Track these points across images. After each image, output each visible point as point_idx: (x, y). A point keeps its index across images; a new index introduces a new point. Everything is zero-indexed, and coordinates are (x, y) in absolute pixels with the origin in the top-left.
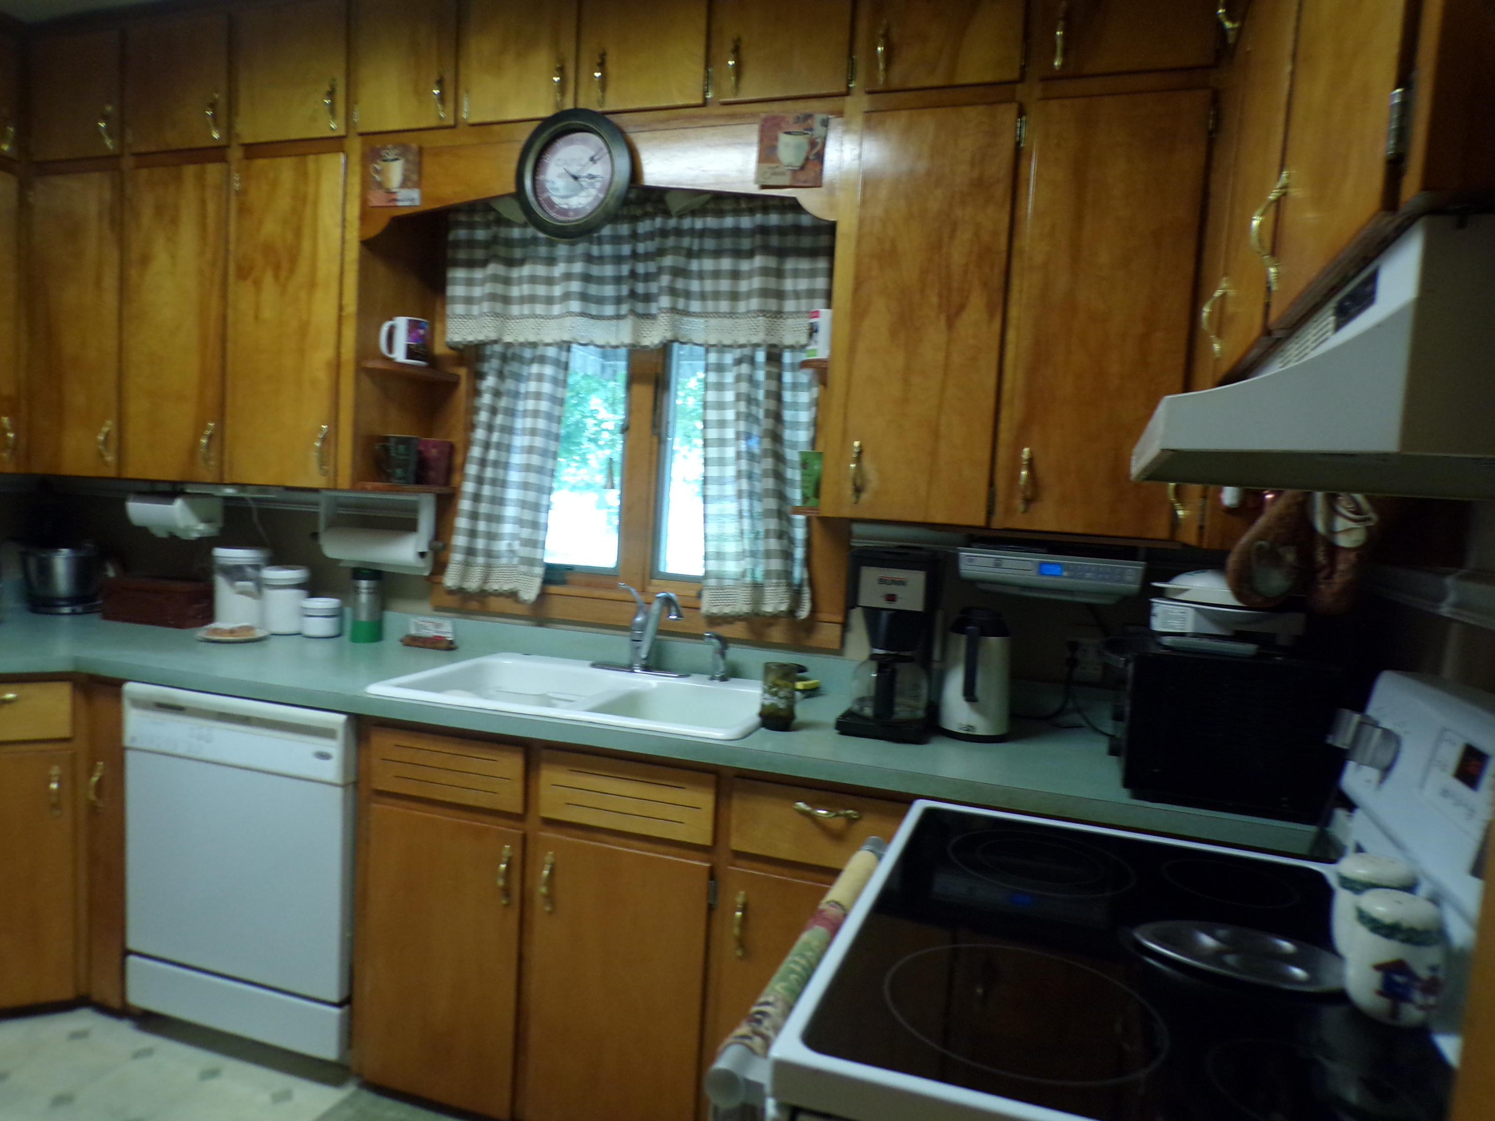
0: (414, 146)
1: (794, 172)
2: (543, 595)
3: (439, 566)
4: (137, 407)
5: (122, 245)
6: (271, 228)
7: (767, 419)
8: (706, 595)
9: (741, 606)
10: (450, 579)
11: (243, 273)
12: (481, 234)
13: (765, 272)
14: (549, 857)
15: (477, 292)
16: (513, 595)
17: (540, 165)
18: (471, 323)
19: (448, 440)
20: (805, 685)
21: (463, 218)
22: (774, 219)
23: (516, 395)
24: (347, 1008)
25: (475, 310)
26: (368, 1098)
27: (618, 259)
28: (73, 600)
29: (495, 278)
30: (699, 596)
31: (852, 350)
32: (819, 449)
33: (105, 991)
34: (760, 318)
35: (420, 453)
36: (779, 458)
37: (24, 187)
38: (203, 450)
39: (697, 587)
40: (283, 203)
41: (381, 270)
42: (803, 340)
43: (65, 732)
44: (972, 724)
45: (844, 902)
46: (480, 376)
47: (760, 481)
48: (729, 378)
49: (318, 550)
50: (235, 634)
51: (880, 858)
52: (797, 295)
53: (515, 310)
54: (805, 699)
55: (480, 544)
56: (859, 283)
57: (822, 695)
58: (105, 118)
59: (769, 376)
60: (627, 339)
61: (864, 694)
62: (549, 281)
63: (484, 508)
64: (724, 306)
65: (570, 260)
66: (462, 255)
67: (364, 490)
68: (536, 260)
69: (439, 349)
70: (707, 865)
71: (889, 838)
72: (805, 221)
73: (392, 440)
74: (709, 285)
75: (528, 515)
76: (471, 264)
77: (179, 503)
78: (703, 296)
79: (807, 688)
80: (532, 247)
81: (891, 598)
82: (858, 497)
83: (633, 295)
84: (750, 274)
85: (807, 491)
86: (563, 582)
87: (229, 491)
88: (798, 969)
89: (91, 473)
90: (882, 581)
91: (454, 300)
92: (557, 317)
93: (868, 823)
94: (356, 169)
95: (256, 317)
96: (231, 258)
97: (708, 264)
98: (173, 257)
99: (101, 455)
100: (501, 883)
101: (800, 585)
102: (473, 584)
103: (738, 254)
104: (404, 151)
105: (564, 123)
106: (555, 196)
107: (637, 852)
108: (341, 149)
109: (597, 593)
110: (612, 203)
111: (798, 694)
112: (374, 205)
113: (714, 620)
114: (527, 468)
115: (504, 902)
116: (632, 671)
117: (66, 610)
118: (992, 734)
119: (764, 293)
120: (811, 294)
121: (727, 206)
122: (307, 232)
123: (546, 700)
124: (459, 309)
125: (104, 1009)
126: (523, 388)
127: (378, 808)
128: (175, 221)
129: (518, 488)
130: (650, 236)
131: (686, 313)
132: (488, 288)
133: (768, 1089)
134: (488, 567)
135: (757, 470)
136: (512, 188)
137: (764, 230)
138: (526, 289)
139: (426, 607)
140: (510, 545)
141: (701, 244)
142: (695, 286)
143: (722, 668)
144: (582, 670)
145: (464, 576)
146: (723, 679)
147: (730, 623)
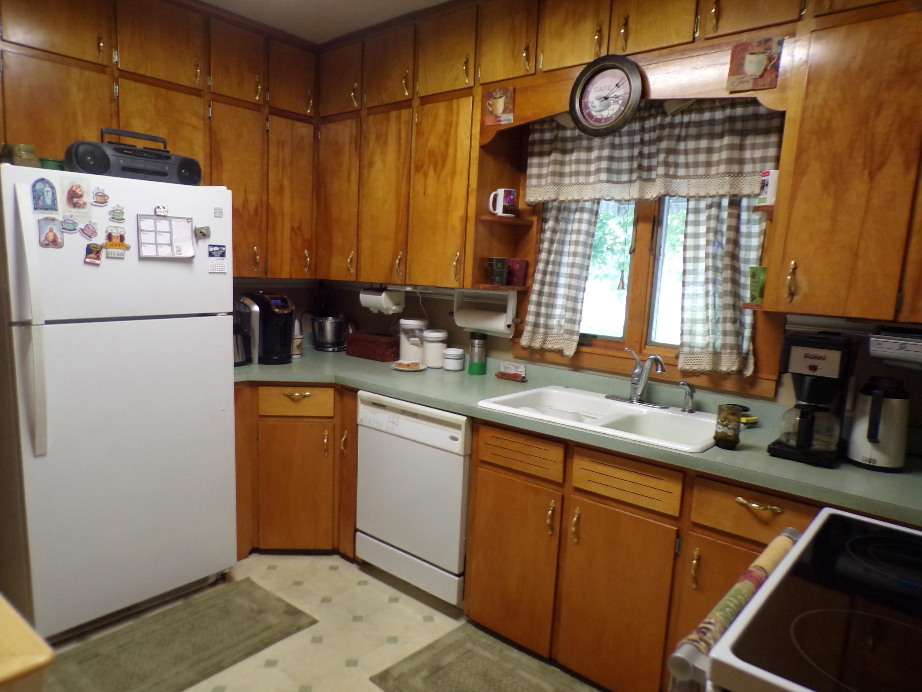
0: (511, 88)
1: (755, 80)
2: (578, 352)
3: (518, 333)
4: (366, 244)
5: (360, 158)
6: (433, 142)
7: (728, 245)
8: (681, 357)
9: (705, 365)
10: (524, 341)
11: (418, 169)
12: (548, 136)
13: (731, 147)
14: (577, 510)
15: (545, 171)
16: (560, 352)
17: (585, 92)
18: (541, 190)
19: (526, 259)
20: (747, 420)
21: (537, 127)
22: (739, 111)
23: (565, 232)
24: (462, 577)
25: (543, 181)
26: (471, 629)
27: (632, 145)
28: (334, 345)
29: (555, 162)
30: (677, 357)
31: (793, 198)
32: (764, 266)
33: (345, 547)
34: (727, 177)
35: (509, 267)
36: (735, 270)
37: (316, 130)
38: (397, 267)
39: (676, 352)
40: (440, 128)
41: (491, 162)
42: (757, 190)
43: (331, 414)
44: (873, 458)
45: (766, 568)
46: (545, 220)
47: (721, 285)
48: (703, 217)
49: (453, 321)
50: (410, 367)
51: (795, 542)
52: (753, 161)
53: (567, 180)
54: (748, 429)
55: (542, 321)
56: (800, 152)
57: (760, 427)
58: (354, 91)
59: (730, 215)
60: (636, 196)
61: (791, 430)
62: (588, 162)
63: (544, 299)
64: (701, 171)
65: (601, 148)
66: (537, 149)
67: (479, 289)
68: (580, 149)
69: (521, 206)
70: (675, 528)
71: (802, 530)
72: (762, 110)
73: (495, 260)
74: (691, 158)
75: (570, 304)
76: (541, 154)
77: (384, 294)
78: (687, 165)
79: (748, 422)
80: (578, 141)
81: (813, 368)
82: (792, 299)
83: (640, 167)
84: (720, 150)
85: (754, 293)
86: (590, 345)
87: (409, 289)
88: (732, 605)
89: (343, 279)
90: (807, 356)
91: (531, 176)
92: (592, 184)
93: (788, 516)
94: (478, 105)
95: (425, 194)
96: (412, 160)
97: (691, 145)
98: (384, 162)
99: (349, 270)
100: (548, 521)
101: (747, 354)
102: (537, 344)
103: (712, 136)
104: (505, 92)
105: (601, 65)
106: (593, 110)
107: (630, 514)
108: (470, 94)
109: (611, 353)
110: (628, 112)
111: (742, 425)
112: (488, 125)
113: (686, 374)
114: (571, 276)
115: (550, 533)
116: (632, 402)
117: (331, 349)
118: (891, 467)
119: (730, 161)
120: (764, 160)
121: (706, 106)
122: (451, 143)
123: (578, 417)
124: (534, 181)
125: (344, 557)
126: (570, 227)
127: (482, 470)
128: (385, 143)
129: (565, 287)
130: (653, 129)
131: (675, 177)
132: (551, 168)
133: (708, 675)
134: (546, 334)
135: (720, 278)
136: (567, 109)
137: (731, 119)
138: (574, 167)
139: (510, 356)
140: (559, 322)
141: (687, 132)
142: (682, 159)
143: (690, 405)
144: (600, 399)
145: (532, 339)
146: (691, 411)
147: (698, 376)
